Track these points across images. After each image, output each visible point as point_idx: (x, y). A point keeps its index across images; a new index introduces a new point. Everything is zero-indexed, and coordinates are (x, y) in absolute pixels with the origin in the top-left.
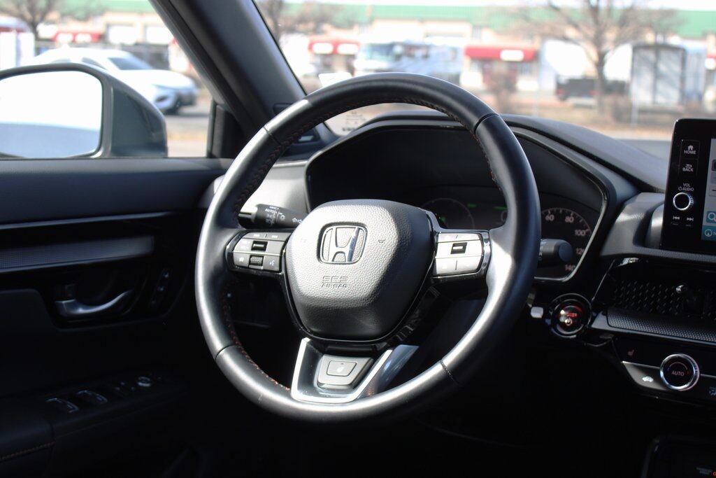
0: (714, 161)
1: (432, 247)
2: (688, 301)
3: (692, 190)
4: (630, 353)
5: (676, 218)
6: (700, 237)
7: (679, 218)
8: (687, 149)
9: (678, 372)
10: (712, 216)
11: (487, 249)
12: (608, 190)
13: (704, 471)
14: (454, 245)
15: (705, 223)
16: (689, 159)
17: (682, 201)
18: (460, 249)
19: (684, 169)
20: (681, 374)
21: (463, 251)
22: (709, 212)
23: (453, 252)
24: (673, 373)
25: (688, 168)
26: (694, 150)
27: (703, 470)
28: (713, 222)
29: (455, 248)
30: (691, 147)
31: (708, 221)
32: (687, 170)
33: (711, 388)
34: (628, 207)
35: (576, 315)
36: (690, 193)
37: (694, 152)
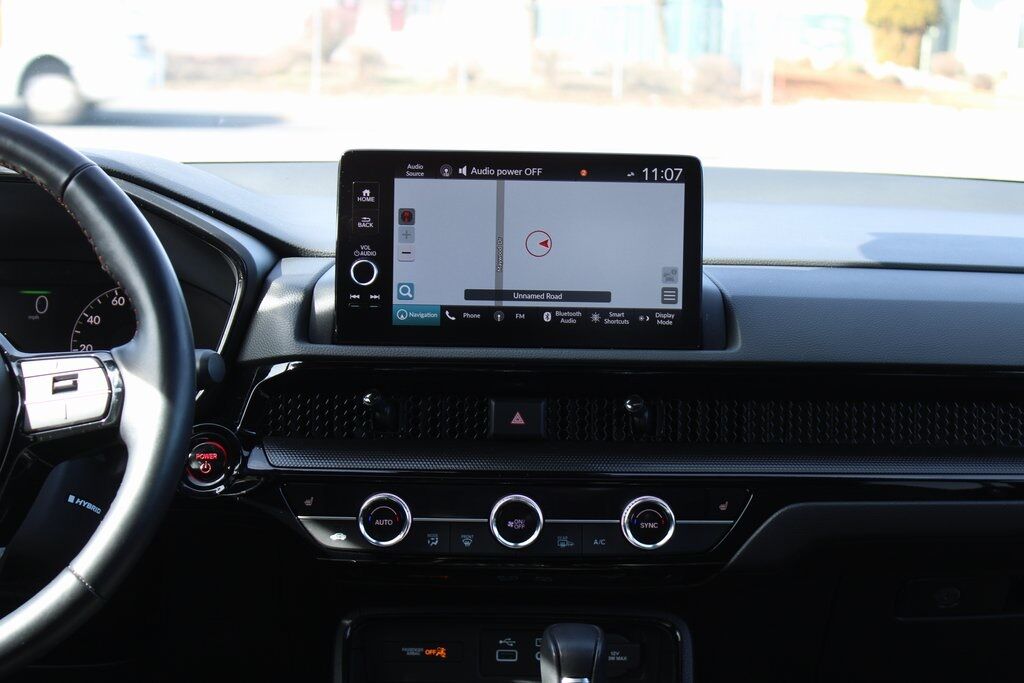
0: (400, 210)
1: (16, 386)
2: (377, 414)
3: (373, 254)
4: (308, 503)
5: (354, 297)
6: (391, 321)
7: (358, 297)
8: (362, 196)
9: (385, 520)
10: (405, 290)
11: (115, 380)
12: (243, 260)
13: (412, 652)
14: (55, 380)
15: (396, 301)
16: (366, 209)
17: (364, 272)
18: (65, 385)
19: (360, 225)
20: (388, 522)
21: (74, 387)
22: (400, 285)
23: (56, 391)
24: (377, 522)
25: (366, 223)
26: (371, 195)
27: (411, 649)
28: (407, 298)
29: (57, 385)
30: (367, 192)
31: (400, 297)
32: (364, 225)
33: (429, 535)
34: (275, 285)
35: (215, 455)
36: (370, 258)
37: (372, 199)
